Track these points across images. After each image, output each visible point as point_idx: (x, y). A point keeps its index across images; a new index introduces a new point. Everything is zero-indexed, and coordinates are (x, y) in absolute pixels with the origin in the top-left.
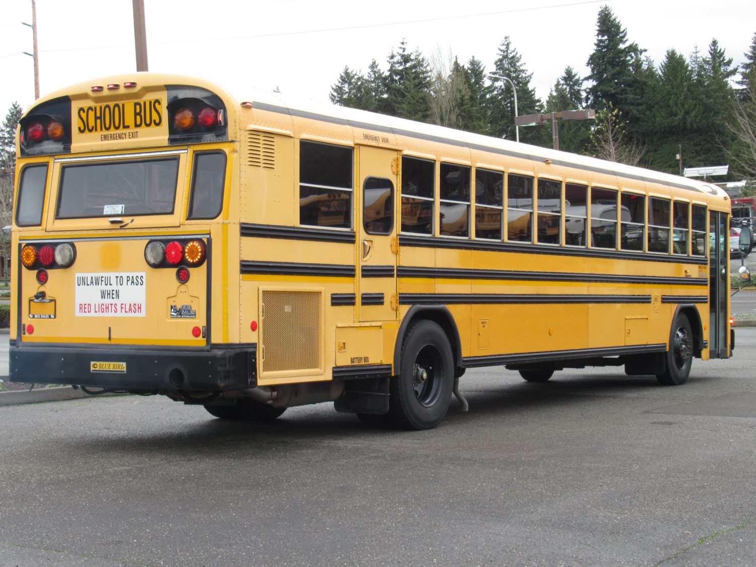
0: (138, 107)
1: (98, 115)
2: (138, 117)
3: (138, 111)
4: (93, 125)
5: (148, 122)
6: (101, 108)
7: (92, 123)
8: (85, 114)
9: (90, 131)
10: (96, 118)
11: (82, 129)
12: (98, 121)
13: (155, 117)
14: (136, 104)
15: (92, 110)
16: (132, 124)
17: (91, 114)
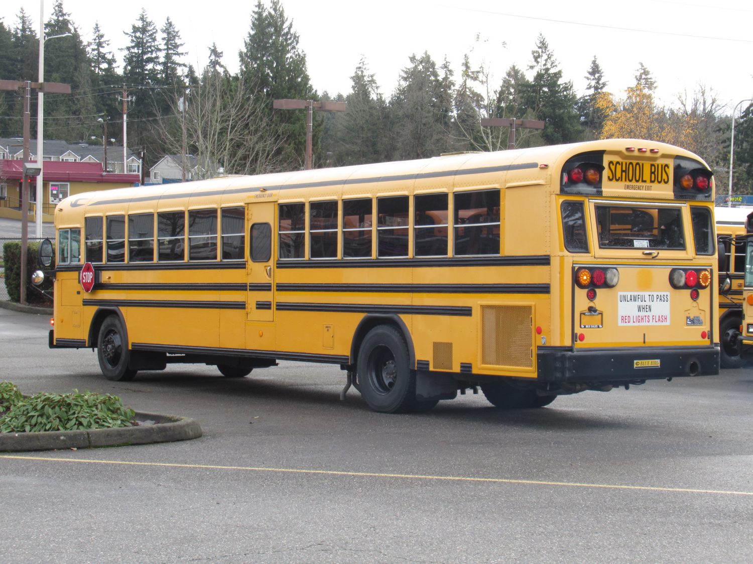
0: (653, 167)
1: (624, 169)
2: (653, 175)
3: (653, 170)
4: (620, 176)
5: (660, 180)
6: (626, 163)
7: (618, 175)
8: (614, 166)
9: (617, 180)
10: (622, 171)
11: (611, 178)
12: (624, 174)
13: (665, 177)
14: (652, 165)
15: (619, 164)
16: (648, 180)
17: (619, 167)
